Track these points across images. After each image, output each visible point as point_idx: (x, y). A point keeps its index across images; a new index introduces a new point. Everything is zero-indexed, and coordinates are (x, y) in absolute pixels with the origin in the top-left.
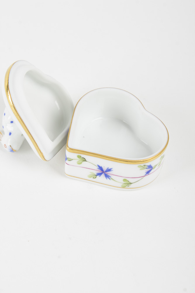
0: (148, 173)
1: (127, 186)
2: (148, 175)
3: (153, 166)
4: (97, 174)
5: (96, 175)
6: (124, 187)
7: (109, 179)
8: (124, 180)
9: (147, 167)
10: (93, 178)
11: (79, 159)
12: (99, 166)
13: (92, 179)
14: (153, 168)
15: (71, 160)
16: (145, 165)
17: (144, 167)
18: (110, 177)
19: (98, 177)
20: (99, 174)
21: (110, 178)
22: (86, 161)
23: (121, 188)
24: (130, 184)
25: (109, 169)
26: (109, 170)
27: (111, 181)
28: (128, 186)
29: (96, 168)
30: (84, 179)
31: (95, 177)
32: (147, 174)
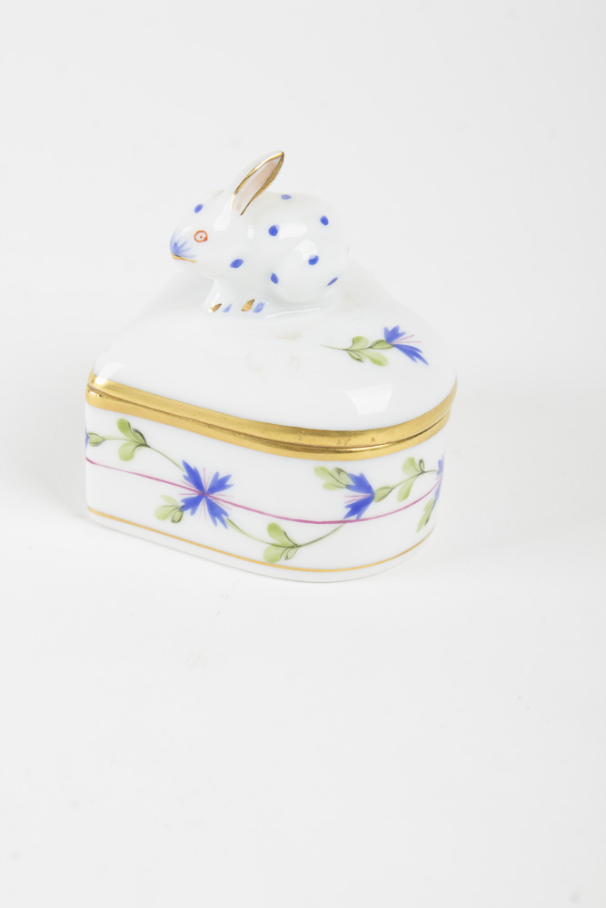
0: (357, 508)
1: (284, 556)
2: (358, 520)
3: (375, 483)
4: (183, 501)
5: (183, 509)
6: (271, 562)
7: (223, 522)
8: (273, 529)
9: (351, 483)
10: (173, 521)
11: (125, 437)
12: (188, 467)
13: (167, 526)
14: (378, 495)
15: (100, 440)
16: (340, 471)
17: (336, 474)
18: (226, 514)
19: (187, 513)
20: (191, 504)
21: (227, 522)
22: (146, 445)
23: (263, 563)
24: (293, 550)
25: (220, 477)
26: (220, 484)
27: (231, 531)
28: (287, 558)
29: (179, 475)
30: (145, 528)
31: (178, 515)
32: (354, 517)
